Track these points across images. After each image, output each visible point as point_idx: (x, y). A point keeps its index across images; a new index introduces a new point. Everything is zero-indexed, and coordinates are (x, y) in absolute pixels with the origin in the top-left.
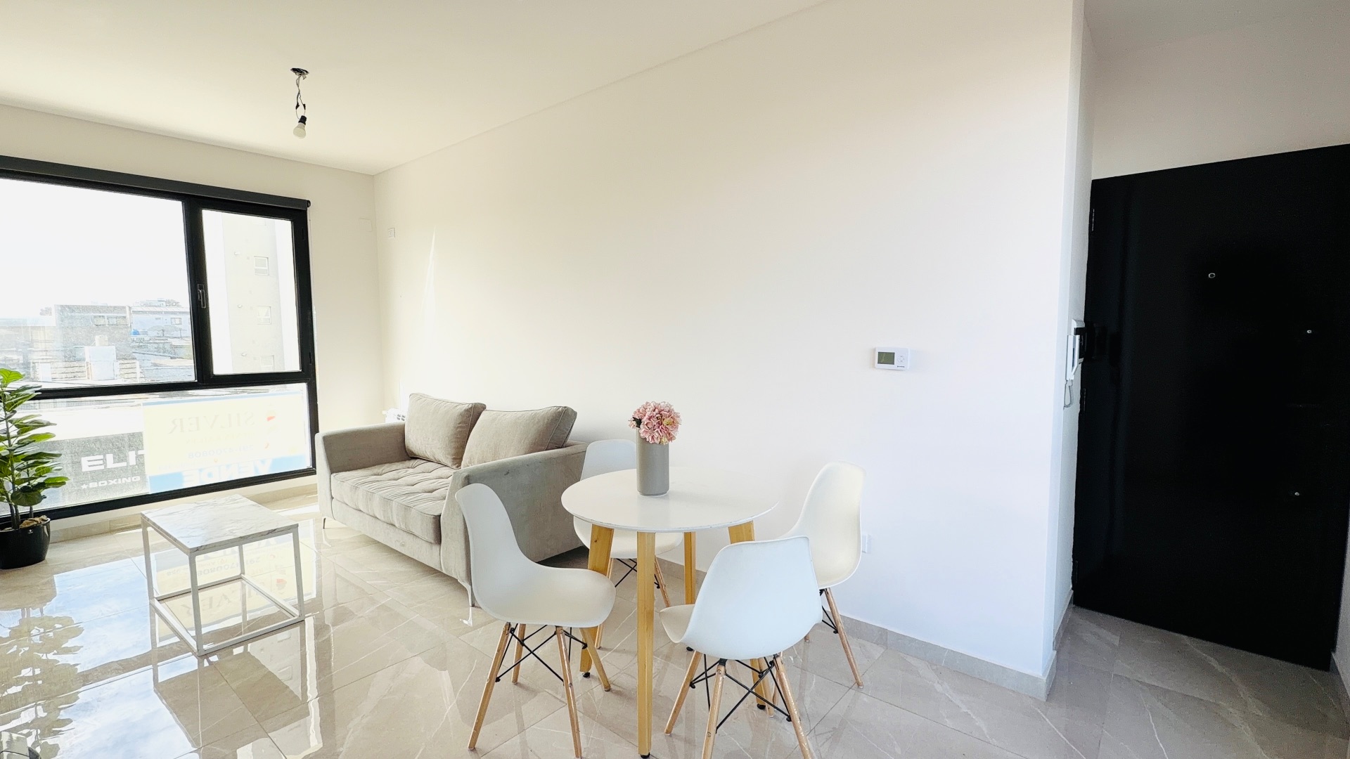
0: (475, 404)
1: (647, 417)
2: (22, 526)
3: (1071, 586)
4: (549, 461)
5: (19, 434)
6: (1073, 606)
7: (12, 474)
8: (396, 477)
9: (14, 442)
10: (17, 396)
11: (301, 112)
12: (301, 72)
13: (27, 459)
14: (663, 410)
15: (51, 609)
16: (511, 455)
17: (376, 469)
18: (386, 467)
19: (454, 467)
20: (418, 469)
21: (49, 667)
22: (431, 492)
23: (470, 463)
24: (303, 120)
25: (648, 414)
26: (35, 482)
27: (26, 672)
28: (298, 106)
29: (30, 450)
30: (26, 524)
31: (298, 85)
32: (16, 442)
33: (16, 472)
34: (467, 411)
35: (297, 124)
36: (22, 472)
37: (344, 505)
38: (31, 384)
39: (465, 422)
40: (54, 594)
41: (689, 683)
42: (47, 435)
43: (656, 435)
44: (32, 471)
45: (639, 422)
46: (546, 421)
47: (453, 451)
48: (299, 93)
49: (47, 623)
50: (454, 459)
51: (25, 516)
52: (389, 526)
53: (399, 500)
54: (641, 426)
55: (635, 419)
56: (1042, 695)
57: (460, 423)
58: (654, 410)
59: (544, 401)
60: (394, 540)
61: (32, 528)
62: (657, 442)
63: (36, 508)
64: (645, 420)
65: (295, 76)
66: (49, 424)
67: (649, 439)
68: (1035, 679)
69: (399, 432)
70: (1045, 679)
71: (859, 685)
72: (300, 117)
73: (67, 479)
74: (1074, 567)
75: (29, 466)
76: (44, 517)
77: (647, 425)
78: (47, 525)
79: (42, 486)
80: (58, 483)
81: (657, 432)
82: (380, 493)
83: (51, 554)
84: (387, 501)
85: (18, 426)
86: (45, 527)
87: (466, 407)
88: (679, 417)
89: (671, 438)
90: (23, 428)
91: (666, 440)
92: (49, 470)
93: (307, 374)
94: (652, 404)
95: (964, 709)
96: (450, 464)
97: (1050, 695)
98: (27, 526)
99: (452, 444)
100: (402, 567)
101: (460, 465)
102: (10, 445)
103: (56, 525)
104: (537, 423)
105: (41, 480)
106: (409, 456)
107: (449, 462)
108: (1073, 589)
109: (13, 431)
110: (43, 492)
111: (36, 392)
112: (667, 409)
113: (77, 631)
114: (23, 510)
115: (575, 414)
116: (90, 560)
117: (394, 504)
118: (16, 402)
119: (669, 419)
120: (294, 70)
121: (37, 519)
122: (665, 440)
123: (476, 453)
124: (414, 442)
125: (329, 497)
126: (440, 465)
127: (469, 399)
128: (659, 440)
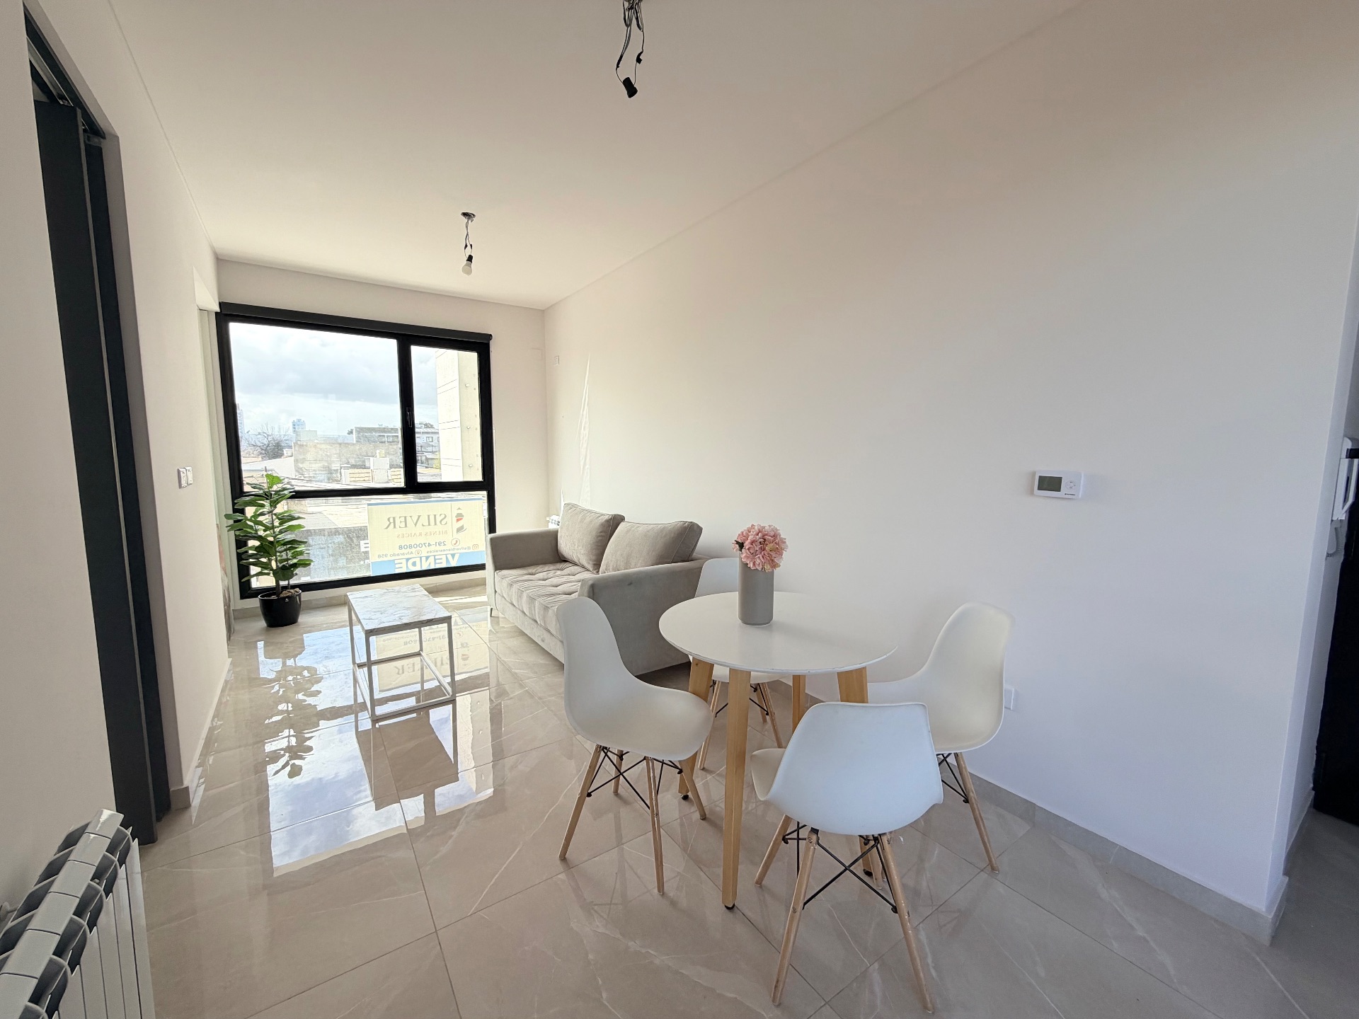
0: (615, 515)
1: (749, 541)
2: (282, 596)
3: (1312, 785)
4: (672, 574)
5: (281, 524)
6: (1314, 810)
7: (276, 556)
8: (546, 577)
9: (277, 530)
10: (279, 495)
11: (468, 252)
12: (470, 216)
13: (285, 544)
14: (766, 535)
15: (302, 661)
16: (639, 566)
17: (531, 570)
18: (539, 568)
19: (595, 572)
20: (566, 571)
21: (299, 706)
22: (570, 594)
23: (606, 569)
24: (470, 258)
25: (751, 538)
26: (291, 562)
27: (282, 707)
28: (466, 246)
29: (289, 537)
30: (285, 594)
31: (467, 227)
32: (278, 530)
33: (278, 554)
34: (608, 521)
35: (465, 262)
36: (283, 554)
37: (503, 599)
38: (289, 486)
39: (605, 532)
40: (303, 648)
41: (781, 838)
42: (299, 526)
43: (758, 561)
44: (290, 554)
45: (741, 545)
46: (672, 535)
47: (594, 558)
48: (467, 235)
49: (298, 671)
50: (594, 564)
51: (285, 588)
52: (533, 622)
53: (541, 600)
54: (743, 550)
55: (737, 543)
56: (1265, 936)
57: (601, 532)
58: (758, 535)
59: (672, 516)
60: (536, 634)
61: (288, 597)
62: (759, 568)
63: (293, 581)
64: (747, 544)
65: (465, 220)
66: (299, 518)
67: (751, 565)
68: (1253, 914)
69: (553, 536)
70: (1270, 917)
71: (993, 869)
72: (467, 256)
73: (312, 561)
74: (1318, 761)
75: (286, 550)
76: (297, 589)
77: (749, 549)
78: (299, 595)
79: (295, 566)
80: (305, 564)
81: (759, 557)
82: (528, 591)
83: (302, 619)
84: (532, 600)
85: (279, 519)
86: (298, 597)
87: (607, 517)
88: (785, 542)
89: (774, 565)
90: (283, 520)
91: (769, 567)
92: (301, 553)
93: (487, 484)
94: (756, 528)
95: (1141, 933)
96: (591, 569)
97: (1275, 938)
98: (285, 596)
99: (594, 551)
100: (542, 660)
101: (598, 572)
102: (274, 532)
103: (306, 596)
104: (665, 536)
105: (295, 561)
106: (560, 559)
107: (590, 567)
108: (1313, 789)
109: (277, 523)
110: (297, 571)
111: (291, 492)
112: (772, 534)
113: (319, 681)
114: (283, 583)
115: (700, 529)
116: (325, 626)
117: (537, 604)
118: (277, 500)
119: (772, 544)
120: (465, 214)
121: (292, 591)
122: (767, 567)
123: (612, 561)
124: (565, 547)
125: (493, 591)
126: (584, 569)
127: (609, 511)
128: (761, 567)
